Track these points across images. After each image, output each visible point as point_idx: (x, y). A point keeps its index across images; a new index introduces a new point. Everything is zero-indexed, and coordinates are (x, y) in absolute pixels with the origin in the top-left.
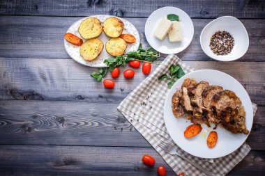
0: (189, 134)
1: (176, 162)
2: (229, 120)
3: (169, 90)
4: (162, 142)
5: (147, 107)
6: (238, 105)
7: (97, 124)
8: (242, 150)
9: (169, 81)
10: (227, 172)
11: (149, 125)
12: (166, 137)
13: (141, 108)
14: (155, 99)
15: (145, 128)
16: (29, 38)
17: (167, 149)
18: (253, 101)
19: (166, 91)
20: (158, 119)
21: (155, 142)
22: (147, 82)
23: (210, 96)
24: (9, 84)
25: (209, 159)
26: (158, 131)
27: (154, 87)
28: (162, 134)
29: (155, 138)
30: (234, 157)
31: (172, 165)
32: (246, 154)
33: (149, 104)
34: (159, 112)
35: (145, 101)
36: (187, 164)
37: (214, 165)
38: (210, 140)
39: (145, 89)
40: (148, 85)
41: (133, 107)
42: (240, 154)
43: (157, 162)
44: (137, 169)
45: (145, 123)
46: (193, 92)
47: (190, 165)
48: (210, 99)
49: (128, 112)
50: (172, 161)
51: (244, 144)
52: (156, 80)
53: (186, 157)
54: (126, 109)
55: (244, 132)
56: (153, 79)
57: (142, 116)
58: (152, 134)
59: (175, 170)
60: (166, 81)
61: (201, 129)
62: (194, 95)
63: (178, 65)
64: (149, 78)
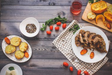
0: (83, 53)
1: (77, 65)
2: (99, 47)
3: (74, 35)
4: (71, 57)
5: (65, 42)
6: (102, 41)
7: (44, 50)
8: (105, 60)
9: (74, 31)
10: (99, 69)
11: (66, 50)
12: (73, 54)
13: (62, 43)
14: (68, 39)
15: (64, 51)
16: (16, 14)
17: (73, 60)
18: (109, 39)
19: (72, 36)
20: (69, 47)
21: (68, 57)
22: (65, 32)
23: (91, 37)
24: (7, 33)
25: (91, 63)
26: (69, 52)
27: (67, 34)
28: (71, 53)
29: (68, 55)
30: (101, 63)
31: (75, 66)
32: (106, 61)
33: (65, 41)
34: (70, 44)
35: (64, 40)
36: (82, 66)
37: (93, 66)
38: (91, 56)
39: (64, 34)
40: (65, 33)
41: (59, 42)
42: (104, 61)
43: (69, 65)
44: (61, 68)
45: (64, 49)
46: (84, 35)
47: (83, 66)
48: (91, 38)
49: (57, 44)
50: (76, 65)
51: (105, 57)
52: (68, 31)
53: (81, 63)
54: (56, 43)
55: (105, 52)
56: (67, 30)
57: (63, 46)
58: (67, 53)
59: (77, 68)
60: (72, 32)
61: (87, 51)
62: (84, 36)
63: (77, 25)
64: (65, 30)
